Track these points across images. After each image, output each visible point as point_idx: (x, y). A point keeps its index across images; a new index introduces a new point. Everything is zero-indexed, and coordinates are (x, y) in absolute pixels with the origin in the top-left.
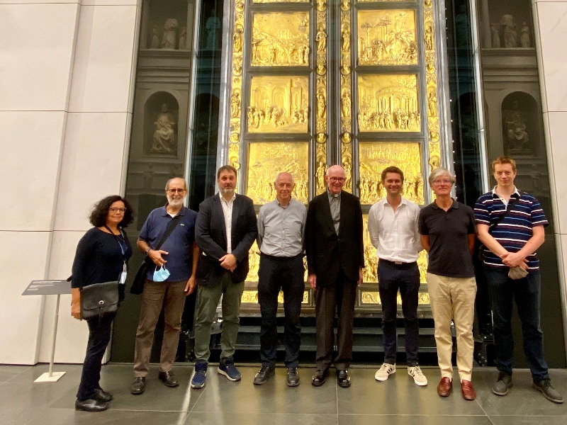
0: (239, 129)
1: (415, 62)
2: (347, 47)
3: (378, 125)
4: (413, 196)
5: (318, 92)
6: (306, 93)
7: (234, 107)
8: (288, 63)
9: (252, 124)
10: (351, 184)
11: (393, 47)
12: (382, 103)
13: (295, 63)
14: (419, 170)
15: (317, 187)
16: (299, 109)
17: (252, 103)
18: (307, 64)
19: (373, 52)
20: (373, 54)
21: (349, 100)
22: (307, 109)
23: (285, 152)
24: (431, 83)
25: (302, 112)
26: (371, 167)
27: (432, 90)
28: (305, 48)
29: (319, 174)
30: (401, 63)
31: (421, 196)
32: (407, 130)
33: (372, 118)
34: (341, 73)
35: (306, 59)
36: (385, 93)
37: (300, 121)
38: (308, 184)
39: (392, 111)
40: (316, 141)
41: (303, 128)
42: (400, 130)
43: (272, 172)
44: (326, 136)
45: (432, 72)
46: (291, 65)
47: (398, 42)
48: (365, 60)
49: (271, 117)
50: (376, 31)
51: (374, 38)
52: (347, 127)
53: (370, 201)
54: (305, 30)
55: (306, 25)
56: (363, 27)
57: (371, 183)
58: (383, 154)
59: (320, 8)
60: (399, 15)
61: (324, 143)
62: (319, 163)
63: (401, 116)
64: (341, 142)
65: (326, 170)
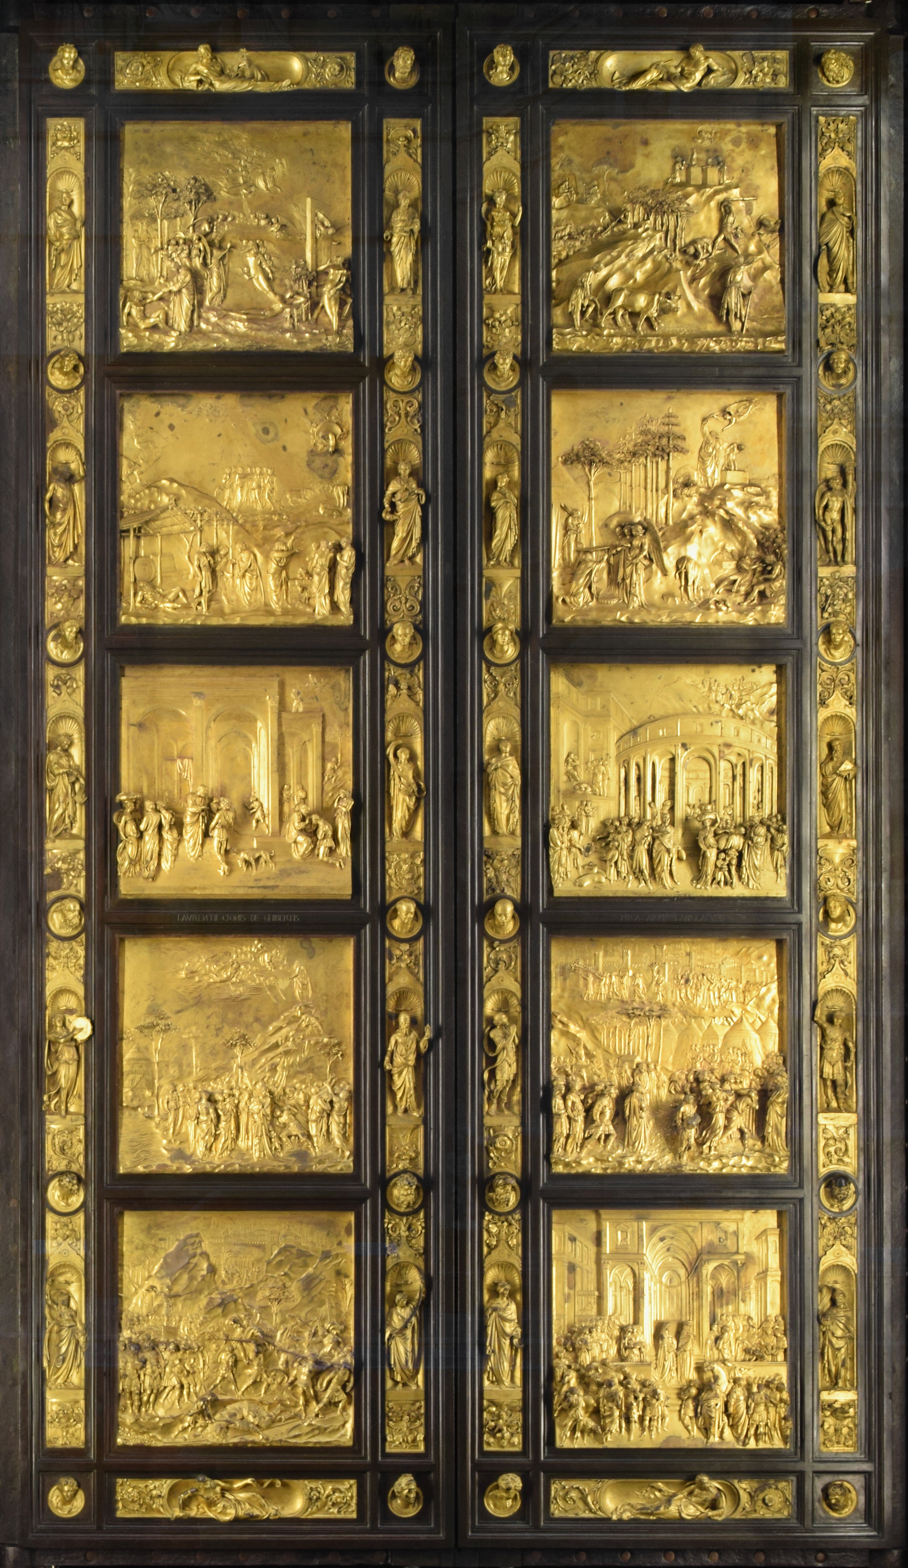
0: (82, 881)
1: (777, 614)
2: (509, 546)
3: (624, 867)
4: (750, 1142)
5: (389, 735)
6: (342, 738)
7: (60, 793)
8: (270, 612)
9: (133, 862)
11: (694, 547)
12: (639, 779)
13: (296, 613)
14: (773, 1045)
15: (390, 1109)
16: (312, 804)
18: (345, 617)
19: (612, 570)
21: (513, 768)
23: (262, 971)
24: (838, 703)
26: (593, 1032)
28: (339, 548)
29: (398, 1060)
30: (723, 616)
31: (780, 1143)
32: (738, 890)
33: (604, 840)
34: (482, 656)
35: (343, 596)
36: (656, 740)
37: (322, 850)
38: (355, 1097)
39: (679, 813)
40: (386, 933)
41: (332, 878)
42: (711, 891)
43: (214, 1053)
44: (425, 911)
47: (713, 530)
48: (578, 603)
49: (206, 834)
50: (626, 477)
51: (615, 506)
52: (504, 877)
53: (589, 1163)
54: (334, 472)
55: (337, 451)
56: (571, 459)
57: (591, 1093)
58: (640, 981)
59: (397, 378)
60: (717, 412)
61: (416, 938)
62: (397, 1016)
63: (716, 834)
64: (483, 934)
65: (423, 1045)
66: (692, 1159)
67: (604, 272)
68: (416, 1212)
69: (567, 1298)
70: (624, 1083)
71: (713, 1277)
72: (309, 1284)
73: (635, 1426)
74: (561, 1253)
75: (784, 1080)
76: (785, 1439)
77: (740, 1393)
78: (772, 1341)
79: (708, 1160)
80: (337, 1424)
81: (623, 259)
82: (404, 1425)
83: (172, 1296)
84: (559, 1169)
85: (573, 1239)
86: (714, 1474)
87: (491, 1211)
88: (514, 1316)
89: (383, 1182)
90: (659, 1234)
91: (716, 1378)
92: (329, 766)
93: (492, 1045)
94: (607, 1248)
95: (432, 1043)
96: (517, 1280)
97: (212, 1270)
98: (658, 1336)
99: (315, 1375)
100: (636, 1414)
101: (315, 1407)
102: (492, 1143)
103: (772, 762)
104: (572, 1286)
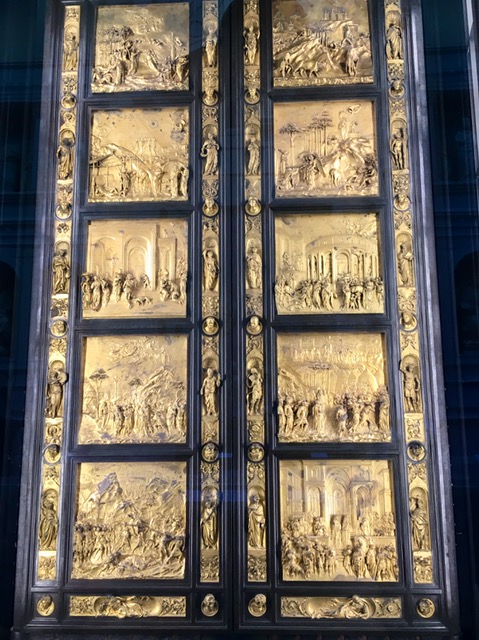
0: (67, 312)
1: (374, 190)
2: (256, 166)
3: (309, 302)
4: (372, 427)
5: (204, 247)
6: (184, 250)
7: (58, 274)
8: (152, 196)
9: (90, 302)
10: (262, 407)
11: (337, 164)
12: (316, 264)
13: (163, 196)
14: (382, 382)
15: (203, 413)
16: (171, 277)
17: (90, 268)
18: (184, 198)
19: (301, 175)
20: (301, 180)
21: (259, 259)
22: (185, 276)
23: (147, 351)
24: (403, 228)
25: (176, 281)
26: (297, 375)
27: (405, 239)
28: (183, 169)
29: (206, 391)
30: (350, 192)
31: (386, 427)
32: (361, 311)
33: (300, 290)
35: (184, 189)
36: (323, 247)
38: (187, 407)
39: (335, 278)
41: (178, 309)
43: (124, 388)
44: (218, 322)
45: (404, 207)
46: (157, 199)
47: (345, 158)
48: (286, 189)
49: (122, 291)
50: (307, 137)
51: (302, 149)
52: (255, 307)
53: (296, 437)
54: (182, 139)
55: (183, 130)
56: (283, 131)
57: (297, 405)
58: (319, 353)
59: (208, 101)
60: (345, 110)
61: (215, 335)
62: (205, 370)
63: (350, 286)
64: (246, 332)
65: (218, 383)
66: (345, 436)
67: (294, 56)
68: (216, 461)
69: (288, 504)
70: (313, 399)
71: (358, 493)
72: (165, 497)
73: (321, 570)
74: (285, 481)
75: (386, 398)
76: (396, 577)
77: (373, 553)
78: (388, 525)
79: (352, 436)
80: (177, 568)
81: (303, 50)
82: (209, 568)
83: (100, 504)
84: (282, 441)
85: (290, 474)
86: (361, 596)
87: (251, 461)
88: (262, 513)
89: (200, 448)
90: (331, 472)
91: (361, 545)
92: (179, 261)
93: (250, 382)
94: (307, 478)
95: (222, 383)
96: (263, 494)
97: (120, 491)
98: (332, 523)
99: (166, 543)
100: (321, 563)
101: (167, 559)
102: (251, 427)
103: (375, 255)
104: (291, 497)
